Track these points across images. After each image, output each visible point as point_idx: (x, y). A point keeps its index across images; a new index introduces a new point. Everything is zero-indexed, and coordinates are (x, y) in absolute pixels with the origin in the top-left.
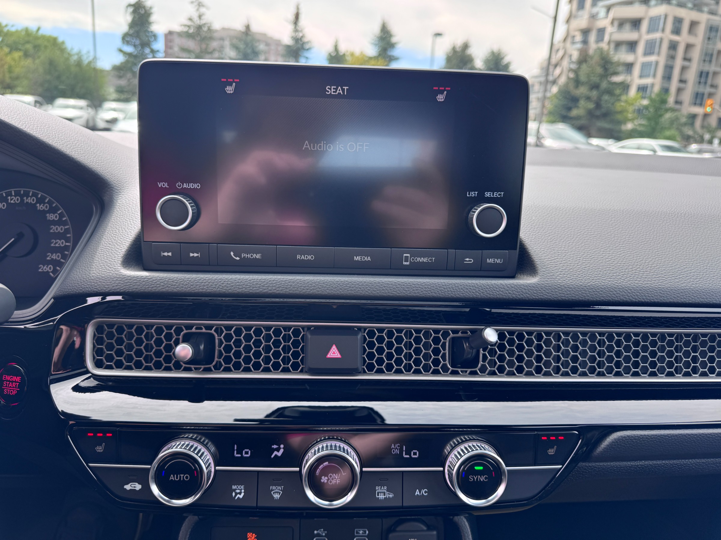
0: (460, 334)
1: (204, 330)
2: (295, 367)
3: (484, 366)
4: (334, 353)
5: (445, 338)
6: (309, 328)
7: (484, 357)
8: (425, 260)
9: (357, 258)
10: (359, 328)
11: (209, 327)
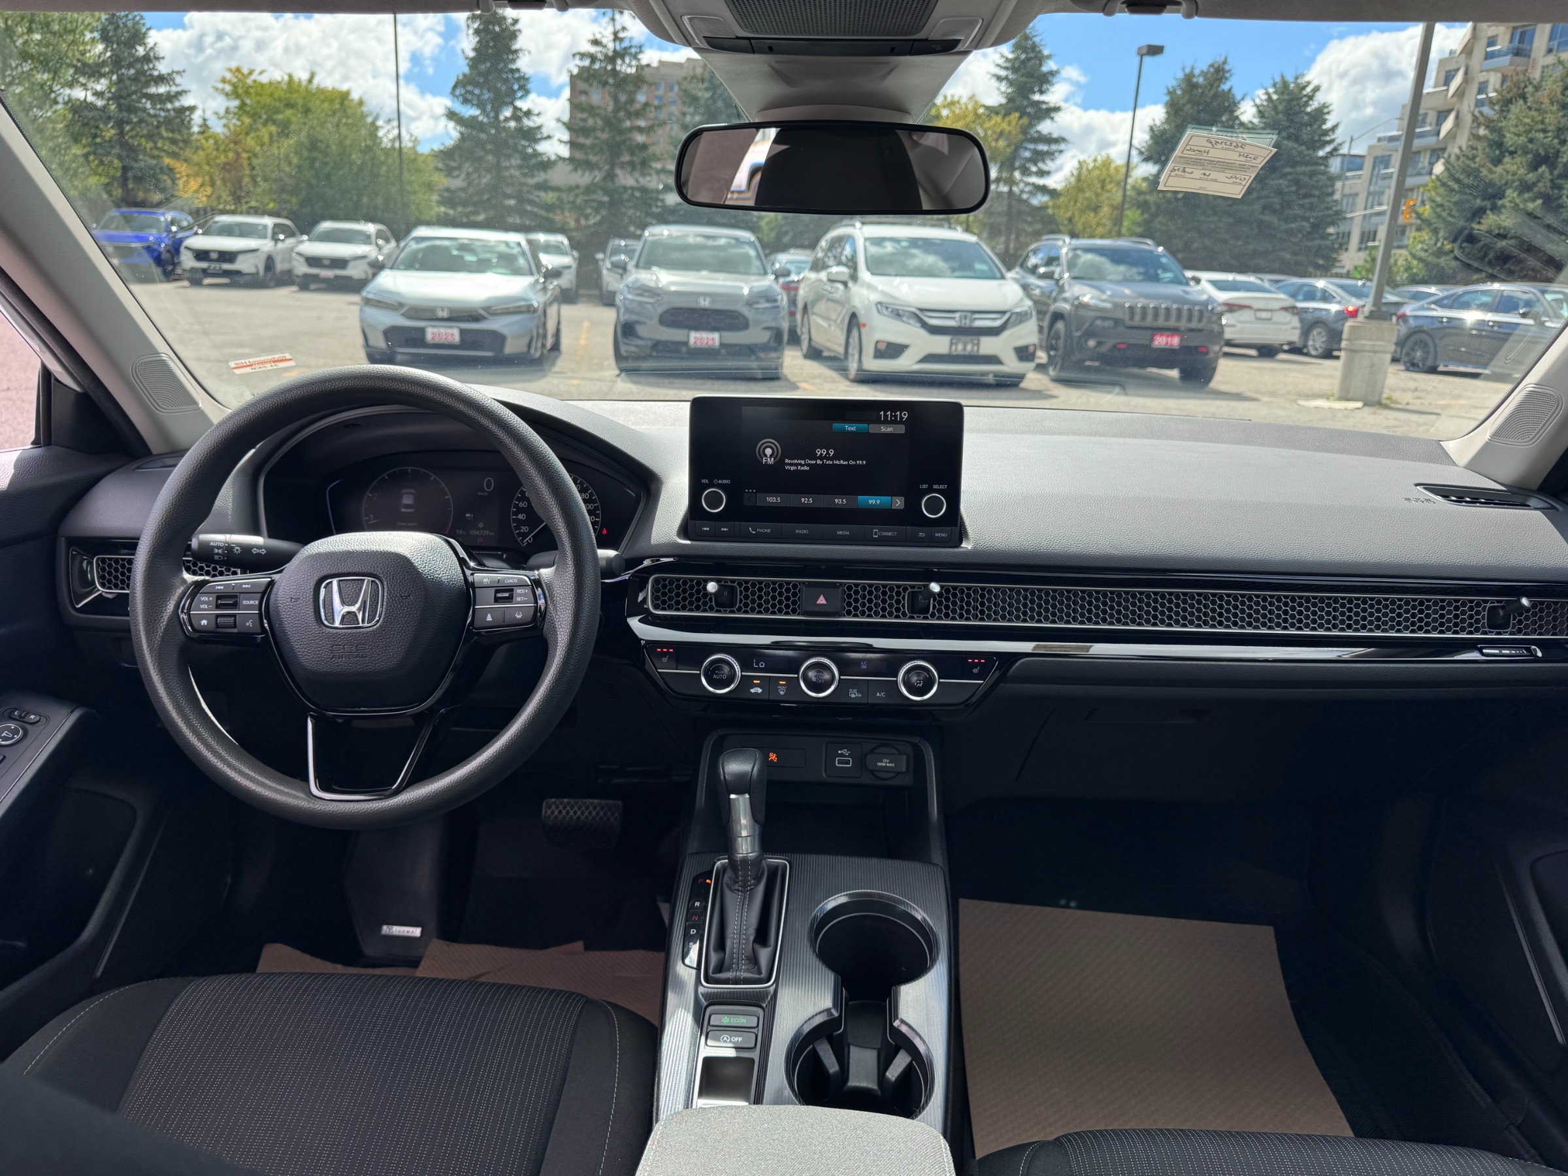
0: (916, 590)
1: (729, 583)
2: (794, 612)
3: (933, 613)
4: (822, 600)
5: (904, 592)
6: (804, 583)
7: (934, 606)
8: (890, 534)
9: (840, 533)
10: (841, 584)
11: (733, 581)
